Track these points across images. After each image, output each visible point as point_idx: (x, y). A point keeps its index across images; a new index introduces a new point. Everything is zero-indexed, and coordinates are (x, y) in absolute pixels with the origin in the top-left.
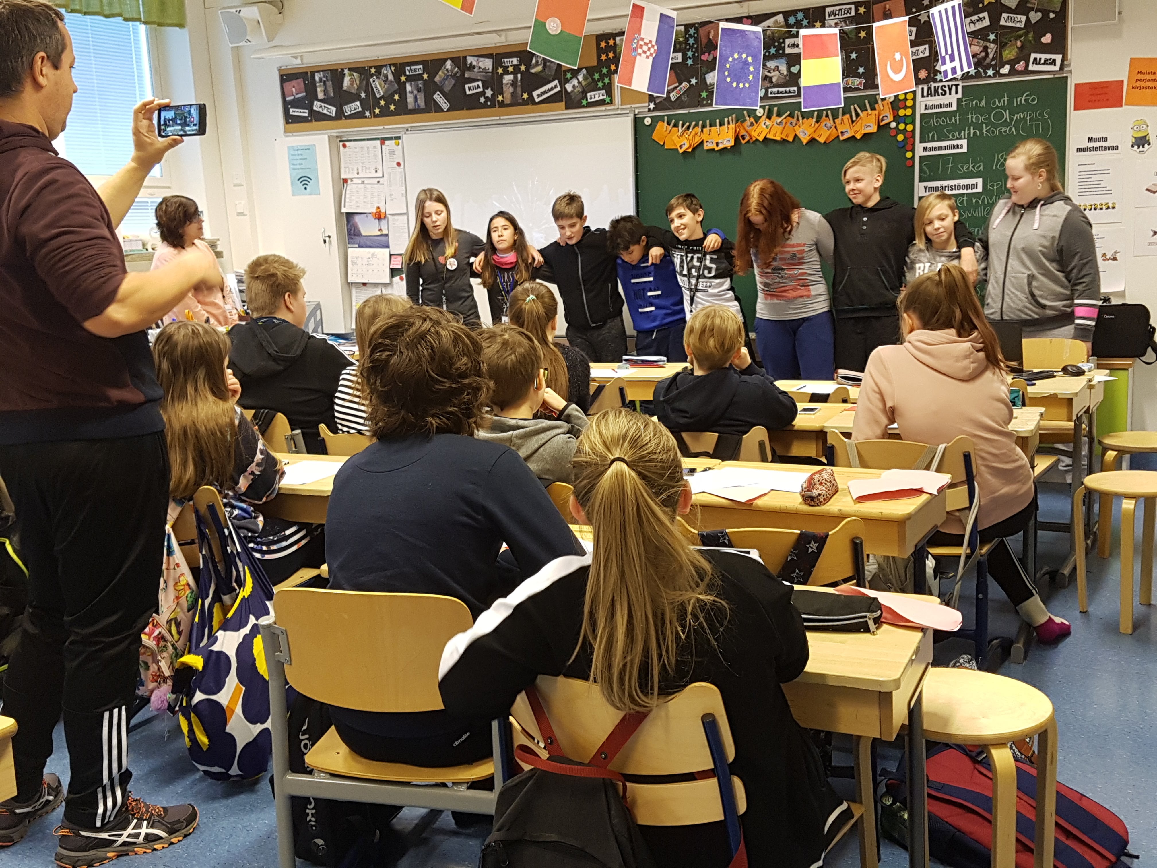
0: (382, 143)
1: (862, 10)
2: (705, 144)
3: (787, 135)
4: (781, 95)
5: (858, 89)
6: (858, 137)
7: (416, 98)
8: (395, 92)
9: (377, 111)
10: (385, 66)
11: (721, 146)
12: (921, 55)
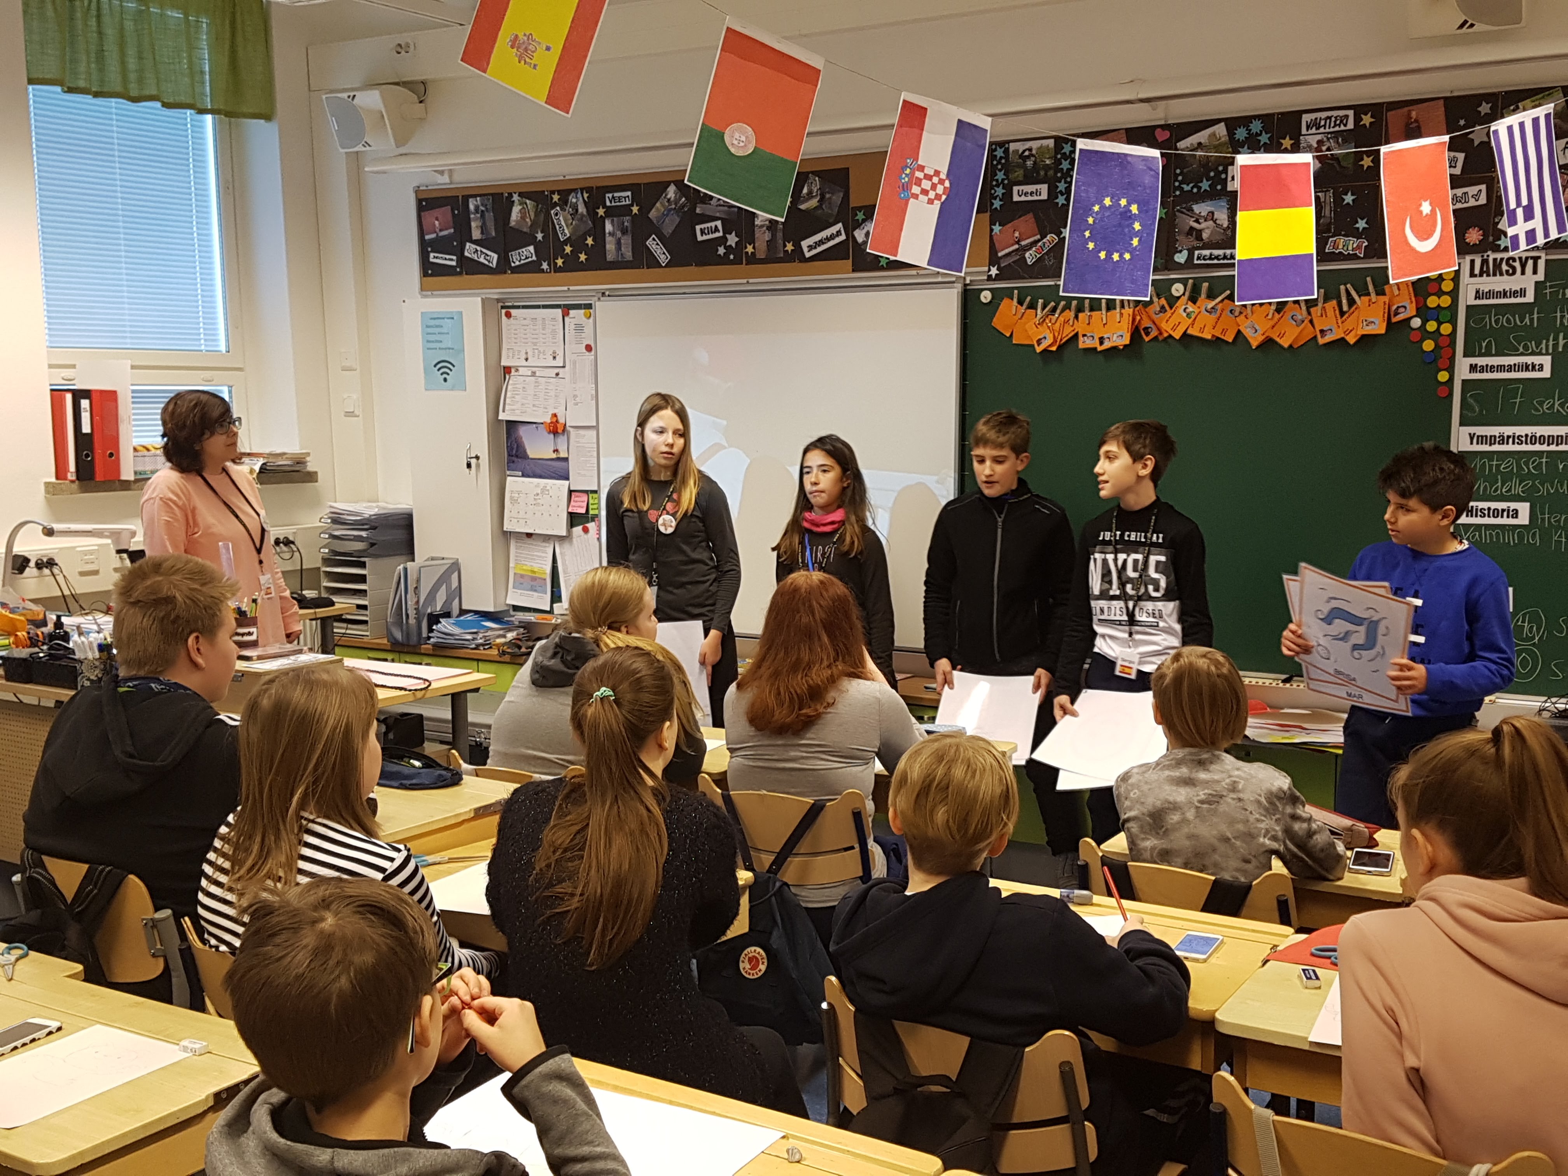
0: (565, 314)
1: (1367, 120)
2: (1081, 339)
3: (1224, 331)
4: (1215, 262)
5: (1353, 257)
6: (1351, 339)
7: (619, 243)
8: (588, 233)
9: (560, 262)
10: (574, 190)
11: (1107, 345)
12: (1472, 203)
